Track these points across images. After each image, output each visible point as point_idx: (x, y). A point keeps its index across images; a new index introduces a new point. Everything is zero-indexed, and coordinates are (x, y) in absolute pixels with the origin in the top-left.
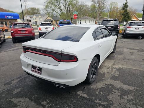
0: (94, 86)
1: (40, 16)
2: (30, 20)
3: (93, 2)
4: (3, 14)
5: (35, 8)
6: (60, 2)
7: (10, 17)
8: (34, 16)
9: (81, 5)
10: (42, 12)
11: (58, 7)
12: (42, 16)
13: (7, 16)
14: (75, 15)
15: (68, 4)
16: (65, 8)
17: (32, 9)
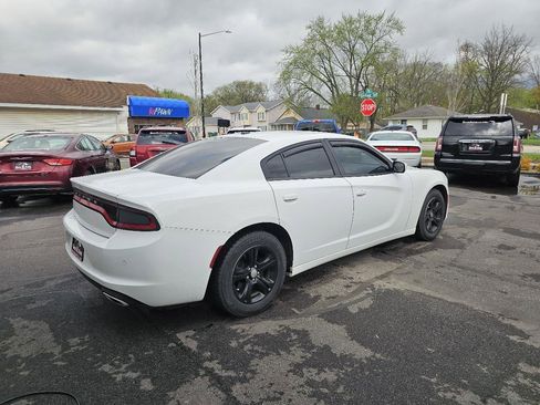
0: (243, 326)
1: (261, 109)
2: (228, 121)
3: (467, 50)
4: (145, 104)
5: (251, 83)
6: (332, 59)
7: (164, 113)
8: (244, 110)
9: (415, 65)
10: (271, 95)
11: (323, 77)
12: (269, 107)
13: (154, 108)
14: (369, 102)
15: (358, 63)
16: (350, 76)
17: (240, 85)
